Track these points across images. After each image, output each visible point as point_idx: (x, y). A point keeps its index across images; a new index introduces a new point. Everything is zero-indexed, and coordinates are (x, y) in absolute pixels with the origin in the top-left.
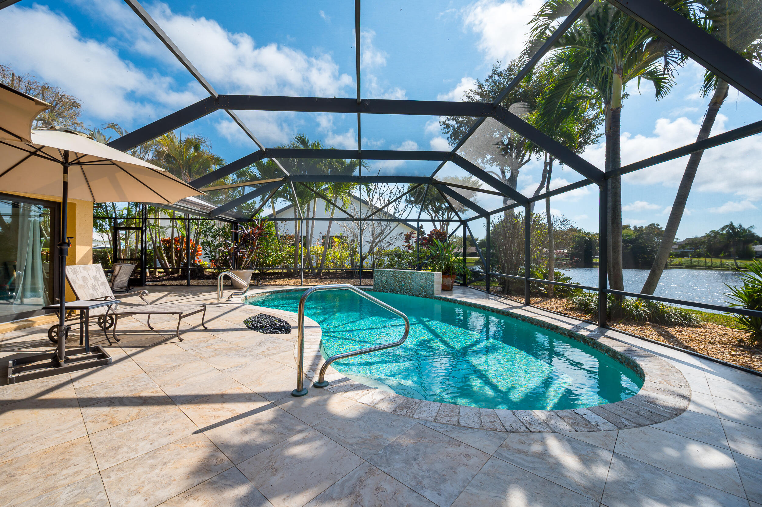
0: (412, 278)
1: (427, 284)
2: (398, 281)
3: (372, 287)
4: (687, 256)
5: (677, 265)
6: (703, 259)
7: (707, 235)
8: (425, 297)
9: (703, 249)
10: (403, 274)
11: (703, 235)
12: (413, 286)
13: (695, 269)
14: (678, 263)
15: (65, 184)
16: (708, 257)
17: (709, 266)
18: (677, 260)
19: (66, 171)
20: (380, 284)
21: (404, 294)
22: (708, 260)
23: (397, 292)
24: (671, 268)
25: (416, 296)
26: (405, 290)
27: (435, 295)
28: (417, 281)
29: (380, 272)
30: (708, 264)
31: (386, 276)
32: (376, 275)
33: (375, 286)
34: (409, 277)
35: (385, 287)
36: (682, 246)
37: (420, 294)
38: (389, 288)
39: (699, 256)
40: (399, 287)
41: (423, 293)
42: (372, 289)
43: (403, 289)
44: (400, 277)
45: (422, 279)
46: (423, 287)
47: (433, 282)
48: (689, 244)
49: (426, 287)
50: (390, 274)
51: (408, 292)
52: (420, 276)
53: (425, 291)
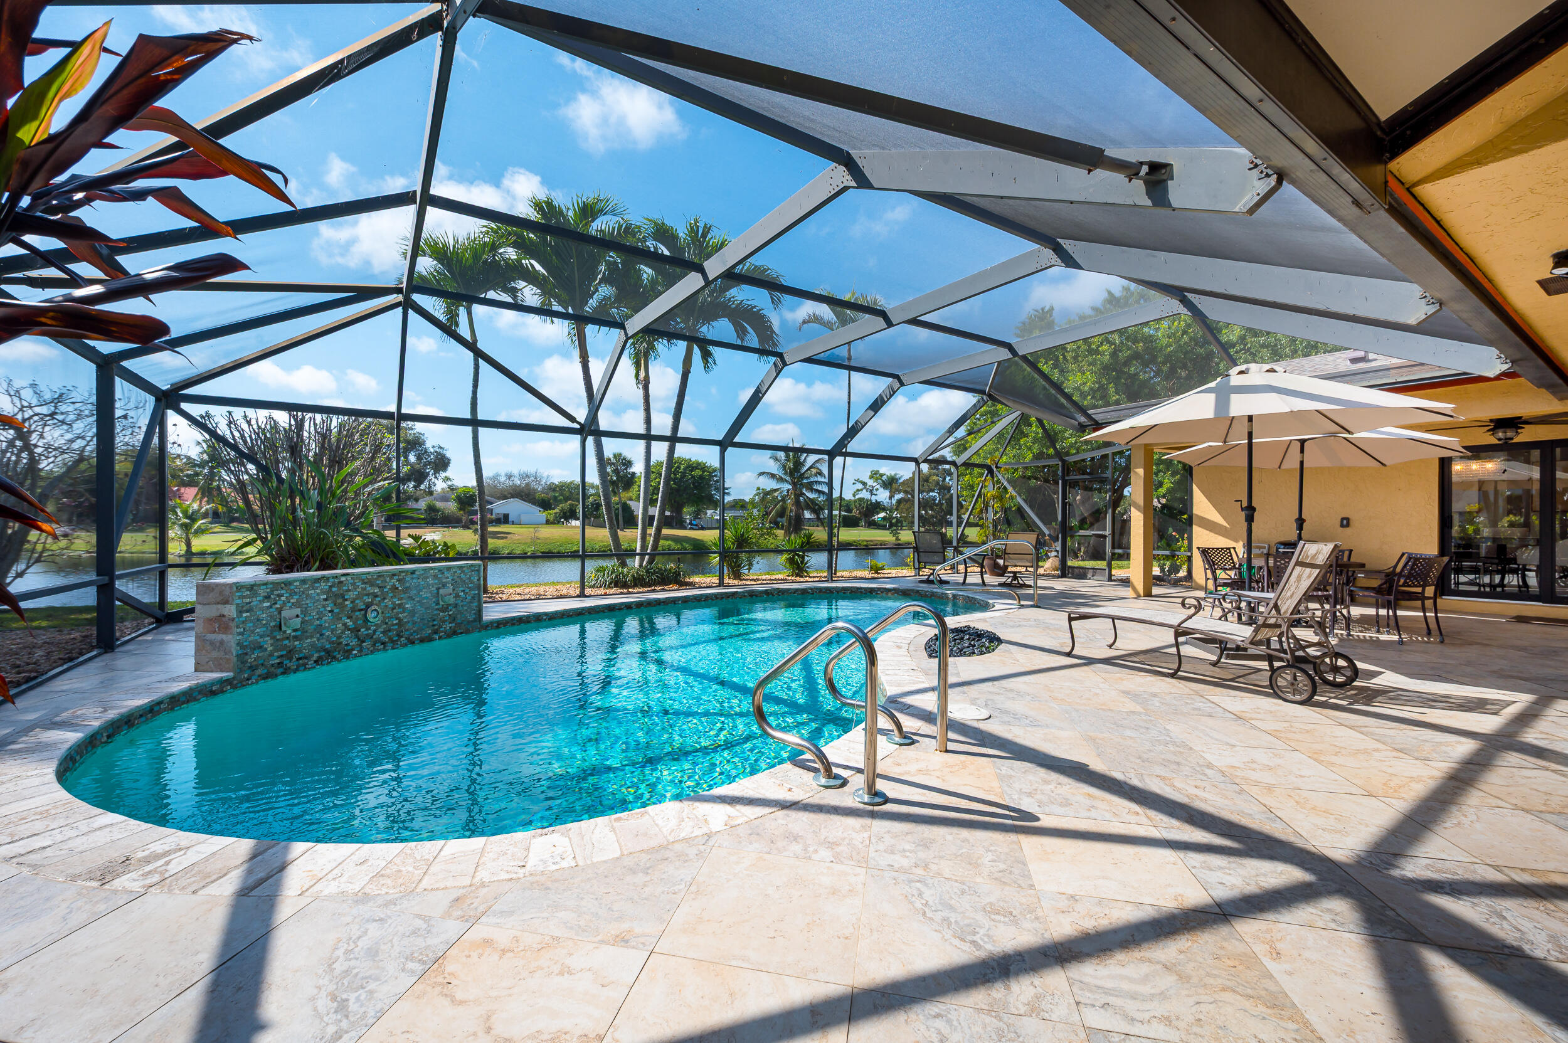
0: (407, 590)
1: (458, 595)
2: (353, 610)
8: (453, 633)
10: (371, 583)
12: (413, 612)
21: (385, 649)
23: (347, 653)
25: (422, 641)
26: (379, 635)
28: (425, 594)
31: (299, 606)
32: (242, 610)
34: (394, 588)
37: (436, 632)
38: (313, 645)
40: (355, 631)
41: (447, 626)
43: (371, 636)
44: (359, 596)
45: (444, 585)
46: (445, 609)
47: (476, 587)
49: (456, 606)
50: (318, 594)
51: (392, 641)
52: (435, 577)
53: (453, 619)
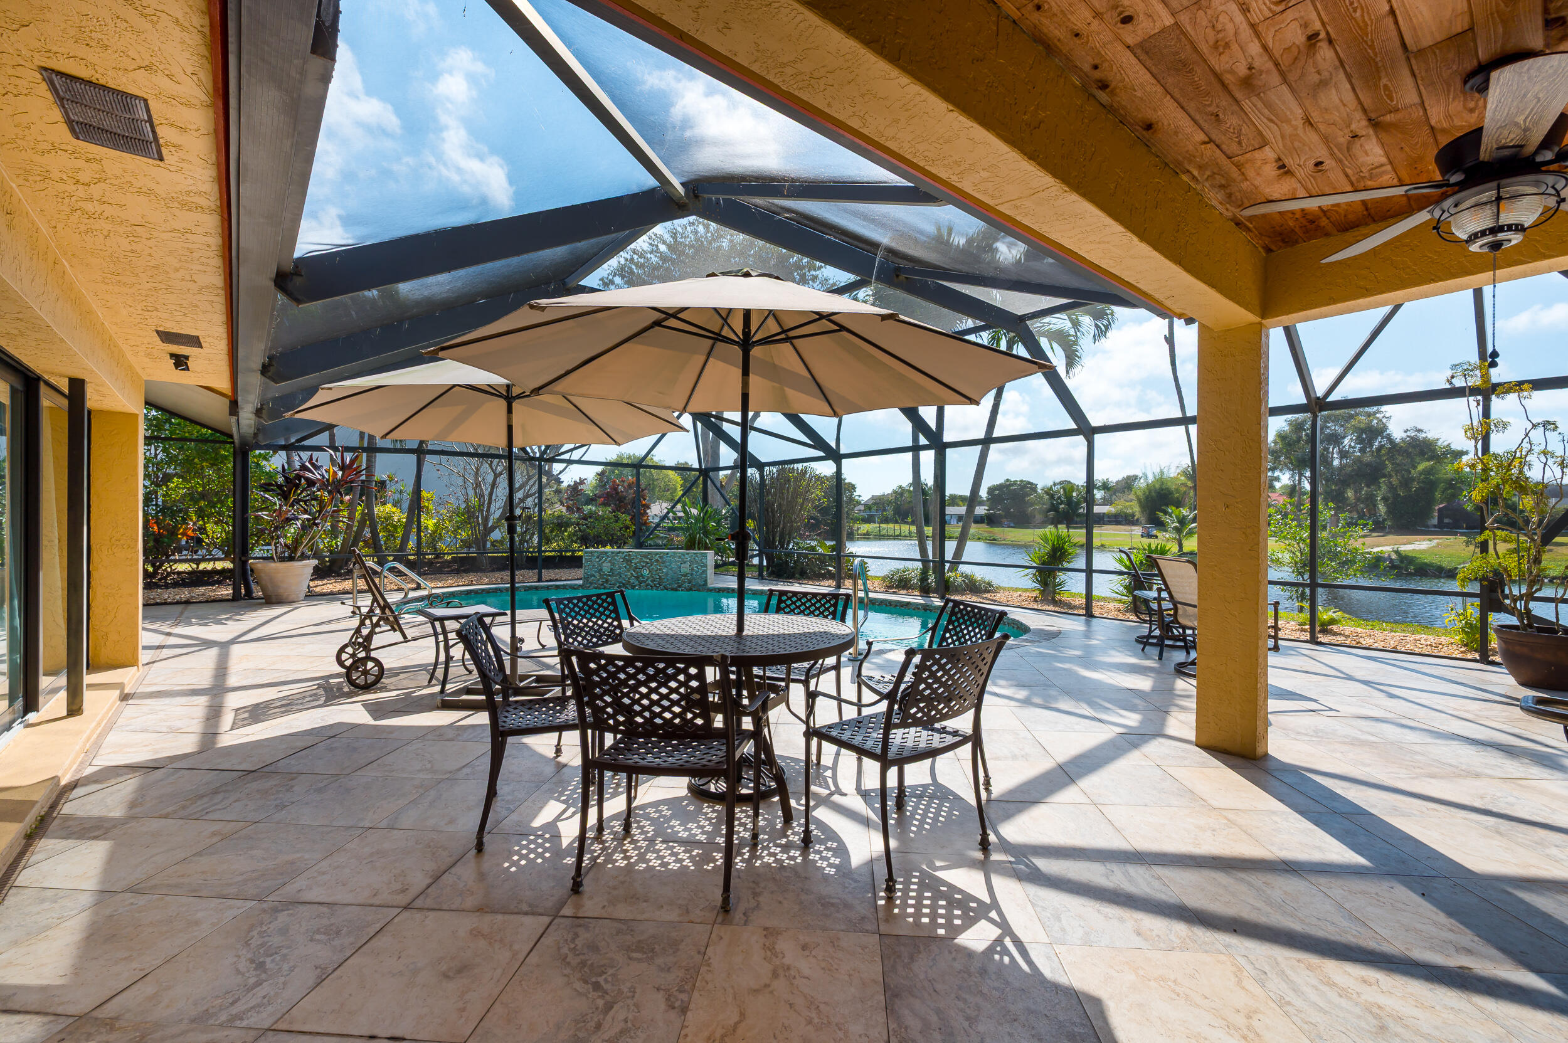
0: (663, 562)
1: (693, 569)
2: (636, 568)
3: (580, 582)
4: (874, 522)
5: (864, 535)
6: (891, 526)
7: (895, 492)
8: (690, 589)
9: (890, 513)
10: (645, 556)
11: (890, 491)
12: (667, 574)
13: (884, 539)
14: (865, 532)
15: (510, 428)
16: (896, 522)
17: (898, 536)
18: (865, 528)
19: (510, 410)
20: (597, 575)
21: (652, 589)
22: (897, 527)
23: (633, 587)
24: (858, 539)
25: (672, 589)
26: (649, 581)
27: (710, 586)
28: (674, 565)
29: (596, 555)
30: (897, 533)
31: (610, 562)
32: (587, 561)
33: (586, 579)
34: (657, 560)
35: (607, 581)
36: (868, 507)
37: (680, 587)
38: (616, 580)
39: (886, 520)
40: (637, 578)
41: (686, 585)
42: (580, 586)
43: (645, 582)
44: (640, 562)
45: (685, 562)
46: (685, 575)
47: (706, 566)
48: (876, 503)
49: (692, 574)
50: (619, 558)
51: (655, 585)
52: (680, 557)
53: (690, 581)
